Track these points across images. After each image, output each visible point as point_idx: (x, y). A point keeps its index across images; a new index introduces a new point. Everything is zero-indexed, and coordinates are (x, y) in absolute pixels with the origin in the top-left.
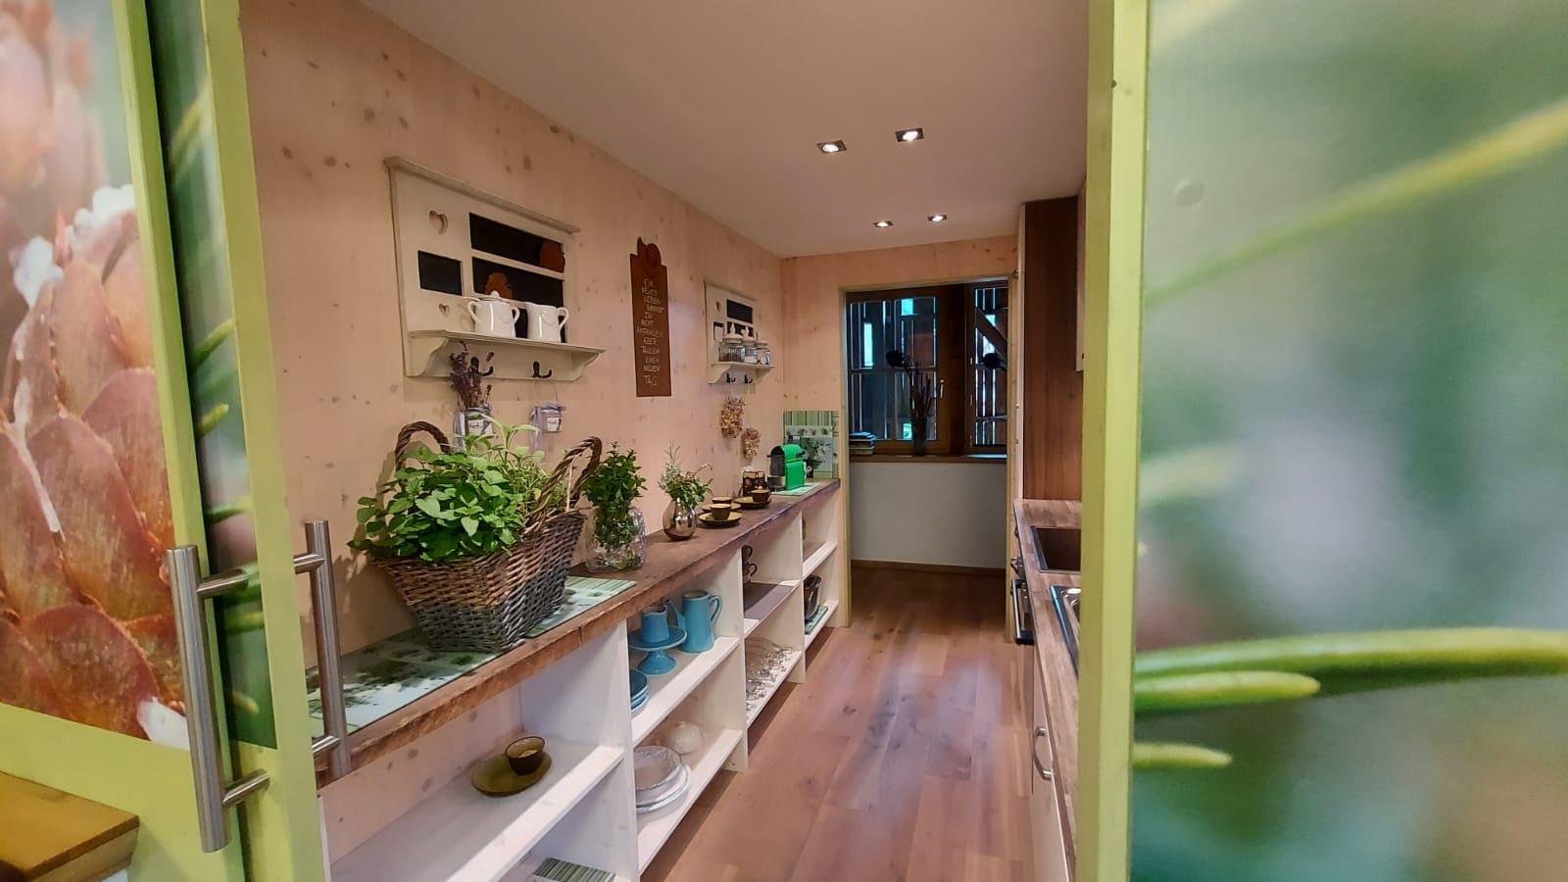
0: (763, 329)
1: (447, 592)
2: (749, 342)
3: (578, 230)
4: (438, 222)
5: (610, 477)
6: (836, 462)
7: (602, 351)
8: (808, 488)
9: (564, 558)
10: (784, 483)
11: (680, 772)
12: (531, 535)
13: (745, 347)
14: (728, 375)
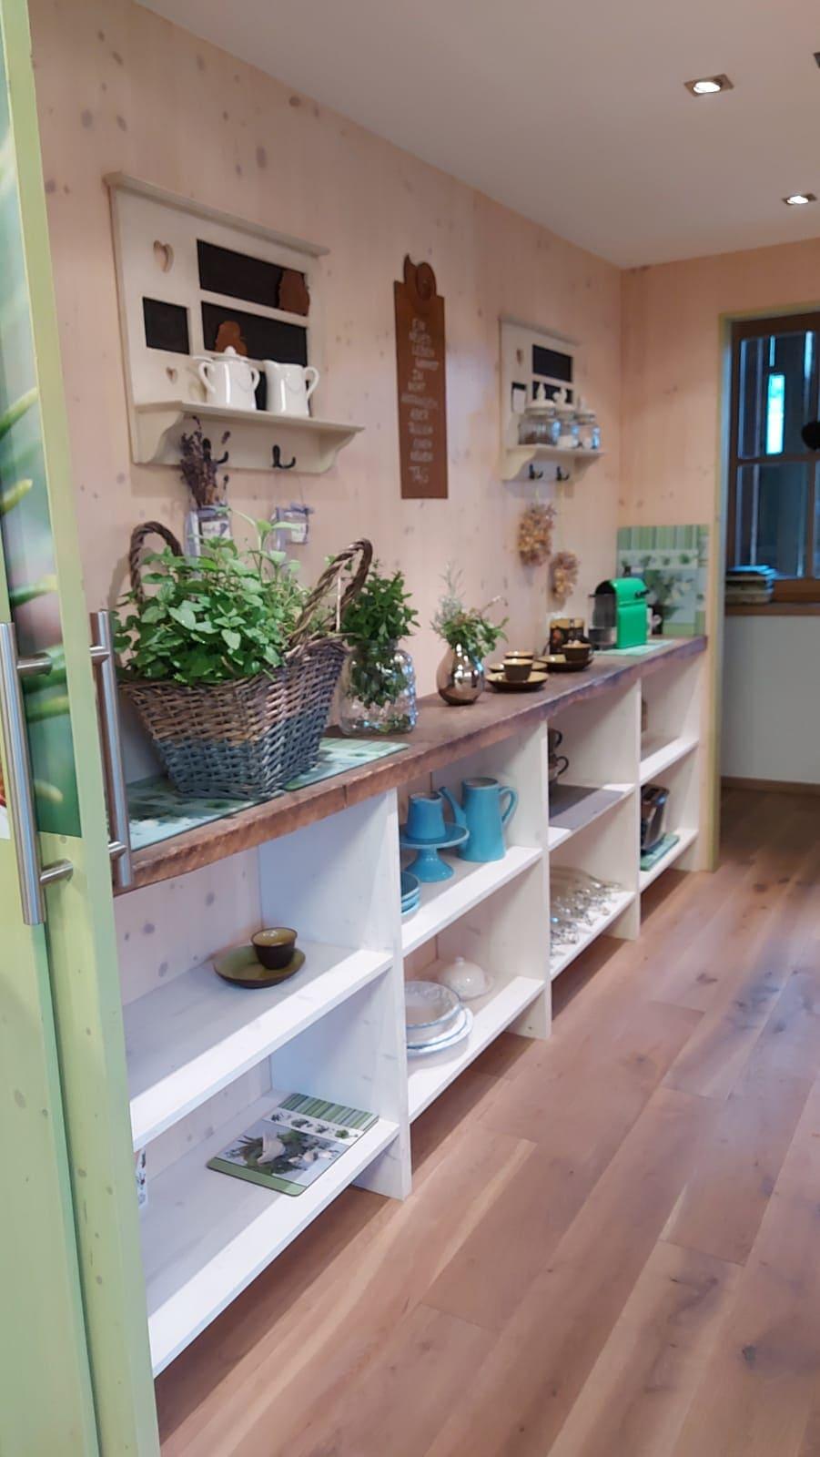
0: (586, 392)
1: (200, 724)
2: (565, 412)
3: (327, 252)
4: (161, 254)
5: (371, 608)
6: (701, 608)
7: (360, 430)
8: (652, 647)
9: (322, 701)
10: (613, 639)
11: (458, 1012)
12: (292, 662)
13: (561, 421)
14: (531, 467)
